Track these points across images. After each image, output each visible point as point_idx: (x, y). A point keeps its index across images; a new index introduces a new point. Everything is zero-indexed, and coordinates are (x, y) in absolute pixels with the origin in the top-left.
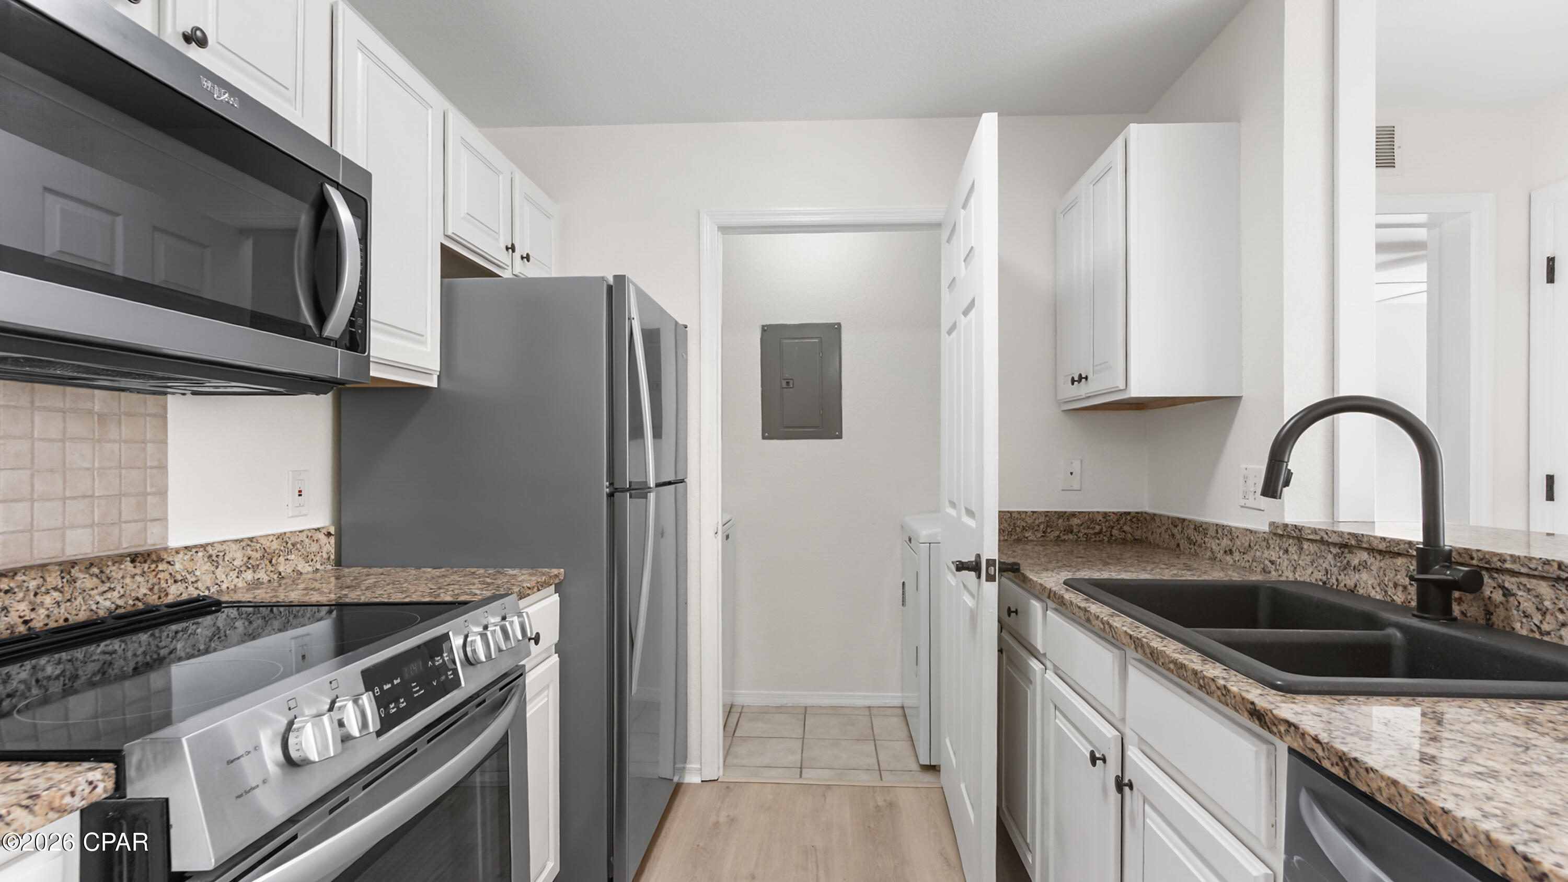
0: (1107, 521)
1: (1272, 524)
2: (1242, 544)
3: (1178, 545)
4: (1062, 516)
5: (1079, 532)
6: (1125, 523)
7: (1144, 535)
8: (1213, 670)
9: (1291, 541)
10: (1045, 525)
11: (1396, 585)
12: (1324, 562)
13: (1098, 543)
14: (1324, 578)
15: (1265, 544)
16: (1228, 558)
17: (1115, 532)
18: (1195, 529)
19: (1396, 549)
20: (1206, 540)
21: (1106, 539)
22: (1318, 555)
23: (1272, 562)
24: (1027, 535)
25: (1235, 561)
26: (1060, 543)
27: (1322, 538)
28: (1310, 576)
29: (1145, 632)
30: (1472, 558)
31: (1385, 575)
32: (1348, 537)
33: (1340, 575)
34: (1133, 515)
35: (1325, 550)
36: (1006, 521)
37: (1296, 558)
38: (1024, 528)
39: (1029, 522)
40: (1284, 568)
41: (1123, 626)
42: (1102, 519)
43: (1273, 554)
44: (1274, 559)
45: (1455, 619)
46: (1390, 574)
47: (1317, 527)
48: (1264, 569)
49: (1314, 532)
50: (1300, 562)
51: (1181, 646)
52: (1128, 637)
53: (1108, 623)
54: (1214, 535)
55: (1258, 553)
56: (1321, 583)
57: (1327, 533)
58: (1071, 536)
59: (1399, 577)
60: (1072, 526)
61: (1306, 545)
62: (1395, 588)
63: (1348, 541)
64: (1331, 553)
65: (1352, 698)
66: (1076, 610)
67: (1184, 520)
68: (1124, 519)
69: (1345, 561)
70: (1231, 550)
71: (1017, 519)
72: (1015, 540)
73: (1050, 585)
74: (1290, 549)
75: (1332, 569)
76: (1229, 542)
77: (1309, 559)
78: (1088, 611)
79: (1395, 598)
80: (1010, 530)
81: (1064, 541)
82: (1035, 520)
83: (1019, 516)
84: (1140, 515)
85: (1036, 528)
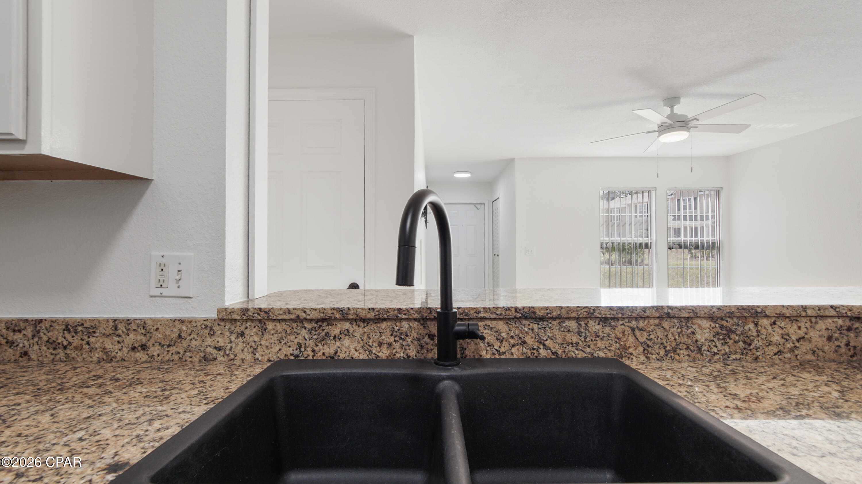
1: (223, 310)
2: (166, 335)
9: (249, 323)
11: (380, 344)
12: (296, 338)
14: (296, 352)
15: (206, 331)
16: (139, 355)
18: (66, 330)
19: (385, 316)
22: (288, 332)
25: (151, 356)
28: (278, 353)
31: (369, 338)
32: (332, 312)
33: (317, 346)
35: (298, 326)
37: (256, 339)
43: (220, 340)
44: (222, 345)
46: (375, 336)
49: (287, 311)
50: (263, 342)
55: (195, 342)
56: (292, 358)
57: (305, 312)
59: (383, 337)
62: (380, 347)
63: (331, 315)
64: (305, 328)
67: (39, 321)
69: (324, 333)
70: (143, 345)
74: (247, 332)
75: (306, 342)
76: (140, 336)
77: (275, 338)
79: (380, 354)
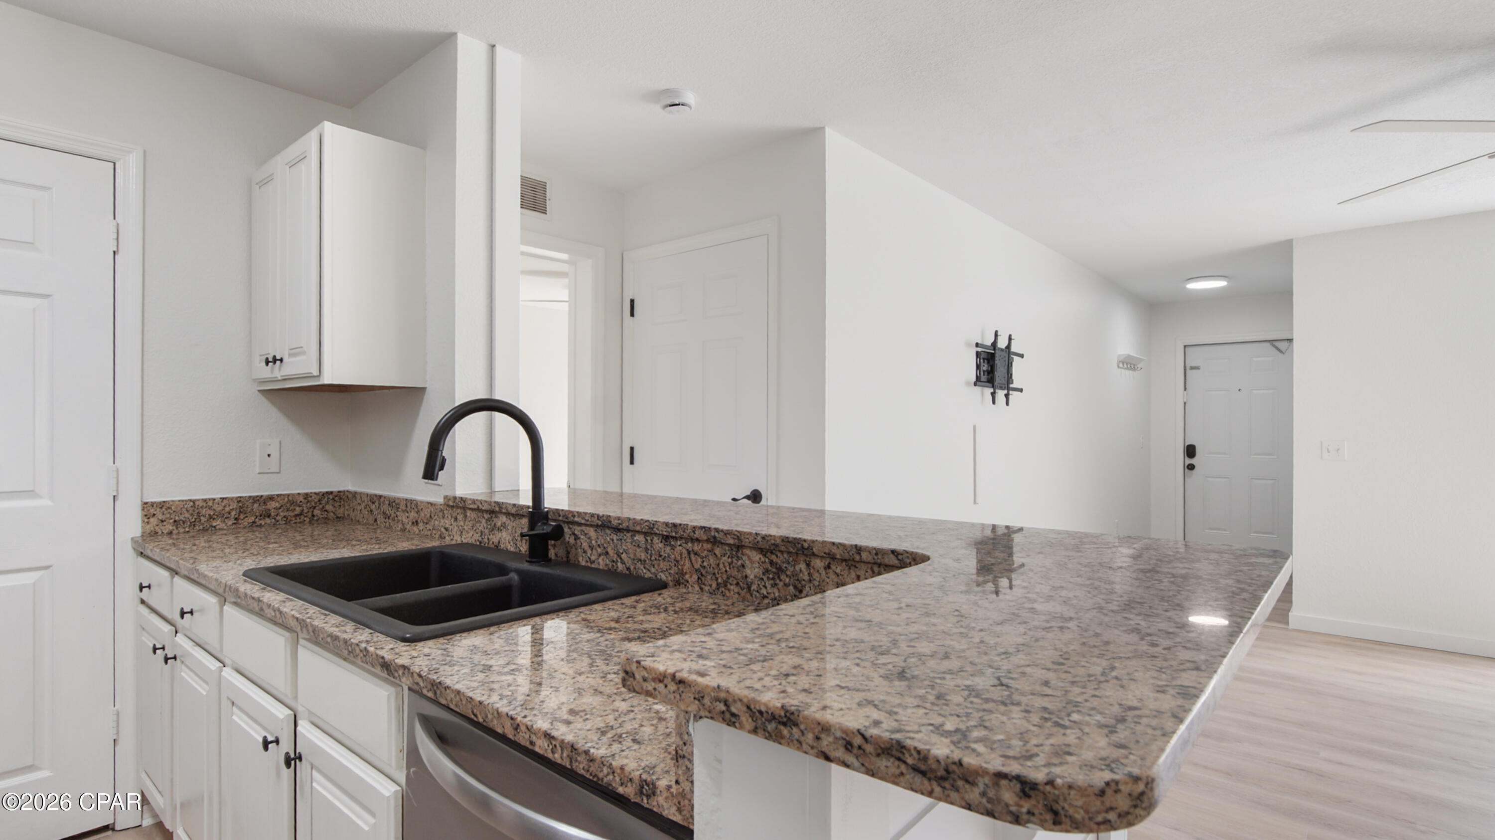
0: (308, 502)
1: (446, 497)
2: (425, 515)
3: (376, 520)
4: (258, 500)
5: (277, 515)
6: (328, 503)
7: (346, 513)
8: (362, 636)
9: (459, 511)
10: (238, 511)
12: (480, 526)
13: (299, 525)
14: (480, 539)
15: (441, 514)
16: (415, 528)
17: (317, 512)
18: (389, 504)
20: (398, 513)
21: (307, 520)
22: (476, 520)
23: (446, 529)
24: (214, 524)
25: (420, 531)
26: (255, 529)
27: (478, 507)
28: (471, 538)
29: (311, 612)
30: (560, 516)
31: (515, 532)
32: (494, 505)
33: (490, 535)
34: (334, 494)
35: (481, 516)
36: (188, 511)
37: (462, 524)
38: (211, 517)
39: (218, 509)
40: (454, 533)
41: (292, 610)
42: (303, 500)
43: (447, 522)
44: (447, 526)
45: (550, 560)
46: (517, 531)
47: (475, 498)
48: (440, 536)
49: (473, 502)
50: (465, 527)
51: (341, 619)
52: (295, 620)
53: (279, 610)
54: (404, 508)
55: (437, 523)
56: (478, 543)
58: (268, 521)
60: (269, 510)
61: (469, 513)
62: (521, 541)
63: (494, 508)
64: (484, 518)
65: (458, 635)
66: (250, 601)
67: (381, 496)
68: (326, 499)
69: (493, 524)
70: (417, 521)
71: (202, 507)
72: (199, 530)
73: (227, 578)
74: (458, 517)
75: (485, 531)
76: (416, 515)
77: (470, 524)
78: (261, 601)
80: (193, 520)
81: (261, 526)
82: (225, 506)
83: (205, 504)
84: (342, 494)
85: (226, 515)
